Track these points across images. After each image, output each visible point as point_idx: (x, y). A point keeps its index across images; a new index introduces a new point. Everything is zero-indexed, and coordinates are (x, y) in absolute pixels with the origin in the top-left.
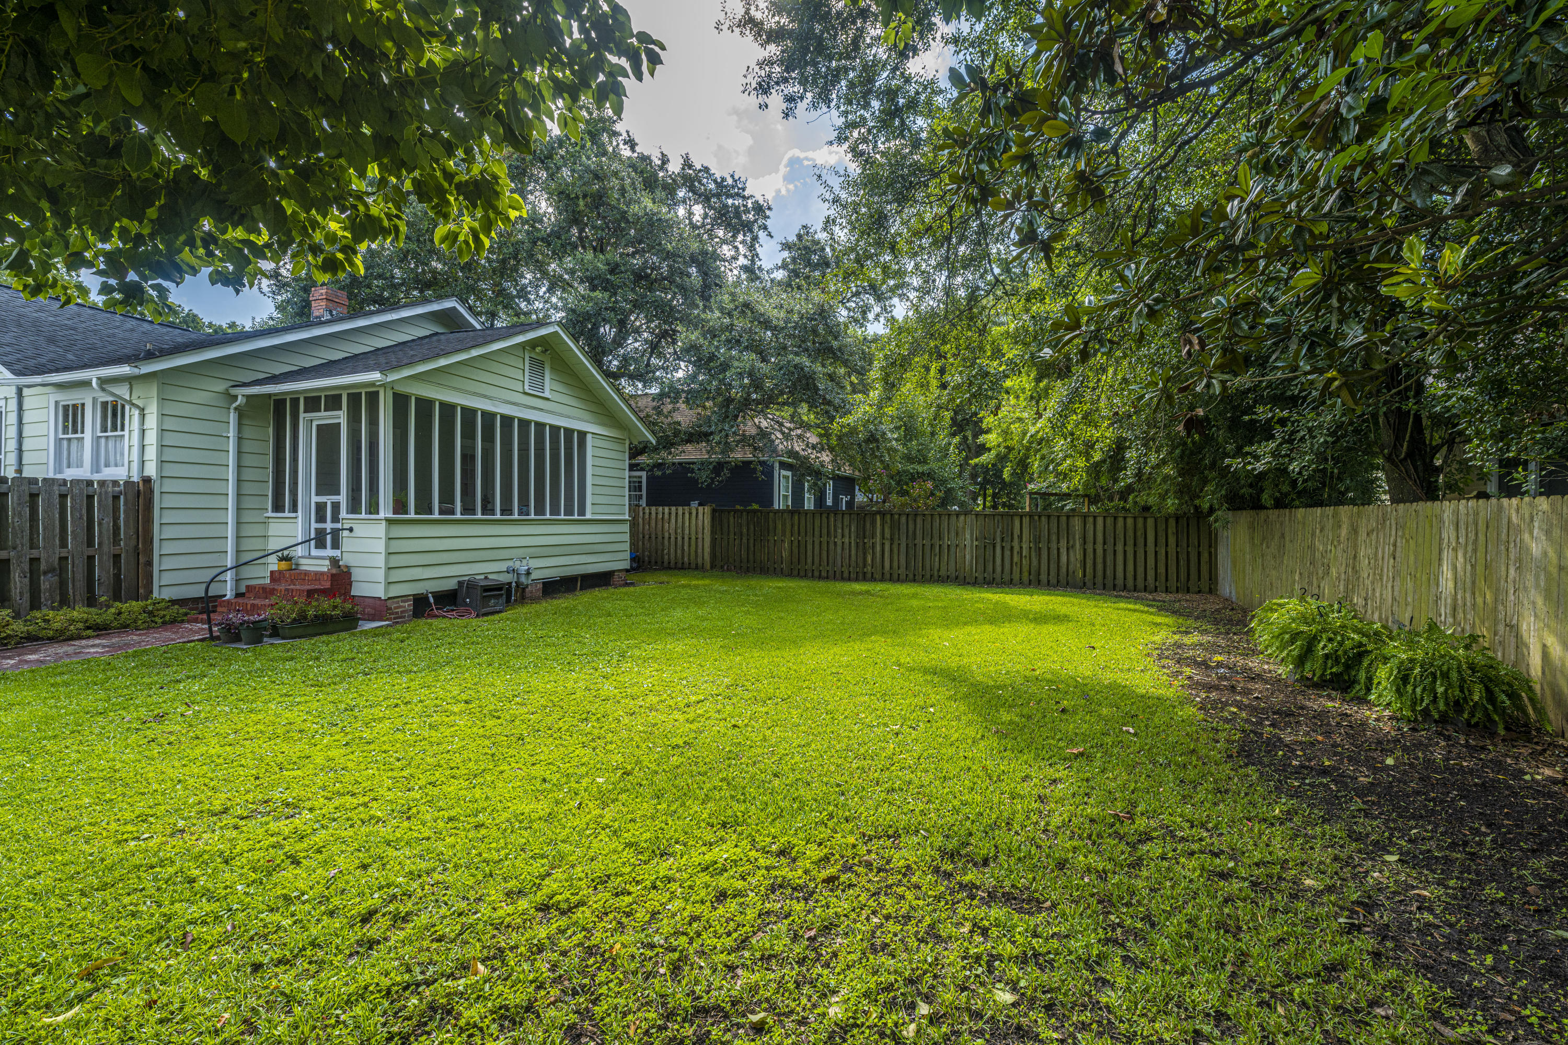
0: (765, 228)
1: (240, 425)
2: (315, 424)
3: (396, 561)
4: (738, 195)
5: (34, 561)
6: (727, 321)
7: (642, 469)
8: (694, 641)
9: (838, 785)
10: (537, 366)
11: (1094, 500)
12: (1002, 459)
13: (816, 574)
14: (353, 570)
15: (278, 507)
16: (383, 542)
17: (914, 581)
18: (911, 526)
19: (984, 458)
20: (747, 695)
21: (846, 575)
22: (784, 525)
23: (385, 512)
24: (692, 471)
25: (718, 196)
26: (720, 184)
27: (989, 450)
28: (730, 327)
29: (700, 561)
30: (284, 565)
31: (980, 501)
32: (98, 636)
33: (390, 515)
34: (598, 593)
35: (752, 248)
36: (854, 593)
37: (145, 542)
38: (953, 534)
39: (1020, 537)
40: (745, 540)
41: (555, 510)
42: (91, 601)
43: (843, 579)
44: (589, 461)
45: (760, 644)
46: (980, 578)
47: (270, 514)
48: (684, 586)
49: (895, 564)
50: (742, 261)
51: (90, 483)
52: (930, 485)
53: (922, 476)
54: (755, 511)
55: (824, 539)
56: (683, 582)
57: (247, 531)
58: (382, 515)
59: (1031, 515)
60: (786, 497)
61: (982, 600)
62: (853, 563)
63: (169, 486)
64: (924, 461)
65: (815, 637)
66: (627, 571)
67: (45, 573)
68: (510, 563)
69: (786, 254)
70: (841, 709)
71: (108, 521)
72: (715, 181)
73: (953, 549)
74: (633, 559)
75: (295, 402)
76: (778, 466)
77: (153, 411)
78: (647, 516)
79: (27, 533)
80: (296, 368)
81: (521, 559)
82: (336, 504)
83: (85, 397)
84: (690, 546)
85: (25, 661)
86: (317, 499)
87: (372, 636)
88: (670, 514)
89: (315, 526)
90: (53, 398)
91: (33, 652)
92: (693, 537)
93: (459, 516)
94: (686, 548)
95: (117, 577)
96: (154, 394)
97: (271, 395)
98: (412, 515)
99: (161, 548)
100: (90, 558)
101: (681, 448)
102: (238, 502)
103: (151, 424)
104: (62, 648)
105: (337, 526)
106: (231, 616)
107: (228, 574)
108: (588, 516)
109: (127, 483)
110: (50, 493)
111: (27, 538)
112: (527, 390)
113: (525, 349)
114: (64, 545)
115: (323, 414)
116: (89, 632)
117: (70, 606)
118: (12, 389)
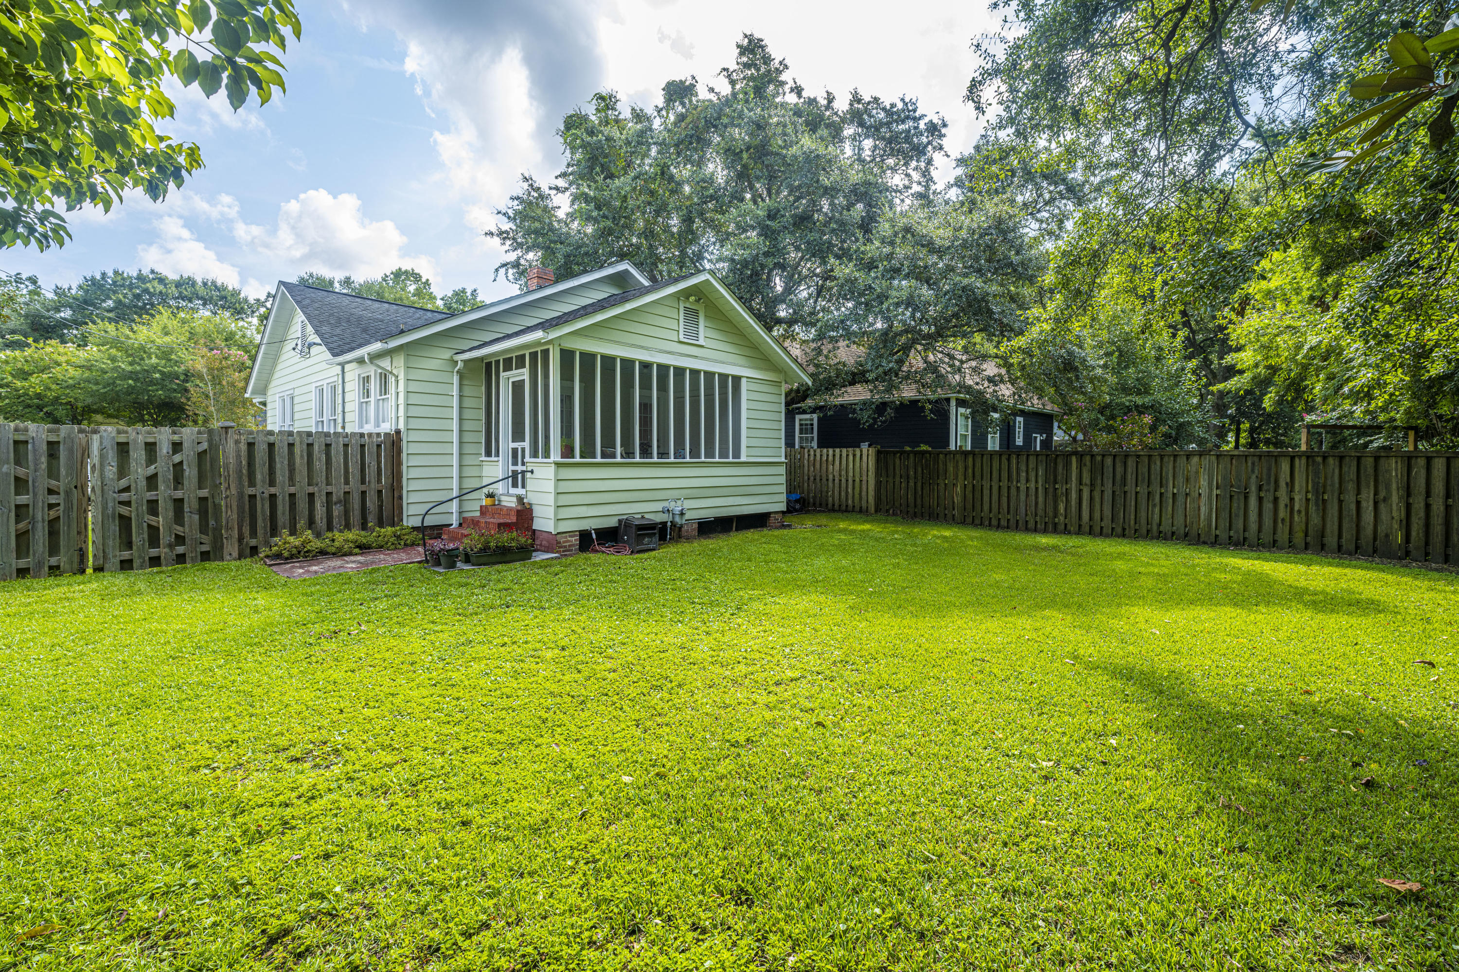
0: (941, 148)
1: (461, 385)
2: (511, 380)
3: (564, 500)
4: (908, 117)
5: (329, 494)
6: (887, 250)
8: (822, 598)
9: (927, 860)
10: (692, 315)
11: (1421, 434)
12: (1263, 384)
13: (994, 522)
14: (534, 507)
15: (488, 454)
16: (552, 483)
17: (1124, 536)
18: (1119, 469)
19: (1233, 384)
20: (854, 678)
21: (1031, 525)
22: (956, 467)
23: (555, 455)
24: (854, 411)
25: (888, 124)
26: (889, 112)
27: (1241, 372)
28: (890, 257)
29: (864, 505)
30: (489, 501)
31: (1231, 437)
32: (361, 554)
33: (559, 459)
34: (751, 534)
35: (926, 173)
36: (1037, 548)
37: (397, 480)
38: (1180, 480)
39: (1291, 485)
40: (912, 484)
41: (710, 454)
42: (364, 527)
43: (1027, 530)
44: (744, 405)
45: (897, 608)
46: (1223, 536)
47: (484, 458)
48: (840, 531)
49: (1097, 515)
50: (916, 188)
51: (362, 435)
52: (1147, 419)
53: (1141, 410)
54: (924, 453)
55: (1004, 483)
56: (842, 525)
57: (467, 472)
58: (552, 459)
59: (1309, 456)
60: (965, 437)
61: (1224, 569)
62: (1040, 512)
63: (413, 436)
64: (1147, 392)
65: (970, 604)
66: (783, 512)
67: (335, 504)
68: (666, 504)
69: (960, 171)
70: (970, 719)
71: (374, 464)
72: (884, 109)
73: (1180, 499)
74: (790, 501)
75: (498, 362)
76: (953, 403)
77: (401, 377)
78: (812, 458)
79: (324, 474)
80: (501, 335)
81: (676, 500)
82: (523, 450)
83: (371, 370)
84: (854, 488)
85: (308, 571)
86: (512, 445)
87: (541, 567)
88: (834, 455)
89: (511, 468)
90: (357, 372)
91: (319, 564)
92: (857, 480)
93: (619, 459)
94: (850, 490)
95: (380, 507)
96: (402, 364)
97: (481, 359)
98: (578, 459)
99: (407, 486)
100: (364, 493)
101: (843, 389)
102: (460, 448)
103: (401, 388)
104: (336, 563)
105: (524, 468)
106: (438, 545)
107: (454, 506)
108: (743, 459)
109: (386, 434)
110: (337, 443)
111: (324, 477)
112: (682, 339)
113: (679, 299)
114: (347, 482)
115: (514, 372)
116: (357, 550)
117: (350, 530)
118: (340, 367)
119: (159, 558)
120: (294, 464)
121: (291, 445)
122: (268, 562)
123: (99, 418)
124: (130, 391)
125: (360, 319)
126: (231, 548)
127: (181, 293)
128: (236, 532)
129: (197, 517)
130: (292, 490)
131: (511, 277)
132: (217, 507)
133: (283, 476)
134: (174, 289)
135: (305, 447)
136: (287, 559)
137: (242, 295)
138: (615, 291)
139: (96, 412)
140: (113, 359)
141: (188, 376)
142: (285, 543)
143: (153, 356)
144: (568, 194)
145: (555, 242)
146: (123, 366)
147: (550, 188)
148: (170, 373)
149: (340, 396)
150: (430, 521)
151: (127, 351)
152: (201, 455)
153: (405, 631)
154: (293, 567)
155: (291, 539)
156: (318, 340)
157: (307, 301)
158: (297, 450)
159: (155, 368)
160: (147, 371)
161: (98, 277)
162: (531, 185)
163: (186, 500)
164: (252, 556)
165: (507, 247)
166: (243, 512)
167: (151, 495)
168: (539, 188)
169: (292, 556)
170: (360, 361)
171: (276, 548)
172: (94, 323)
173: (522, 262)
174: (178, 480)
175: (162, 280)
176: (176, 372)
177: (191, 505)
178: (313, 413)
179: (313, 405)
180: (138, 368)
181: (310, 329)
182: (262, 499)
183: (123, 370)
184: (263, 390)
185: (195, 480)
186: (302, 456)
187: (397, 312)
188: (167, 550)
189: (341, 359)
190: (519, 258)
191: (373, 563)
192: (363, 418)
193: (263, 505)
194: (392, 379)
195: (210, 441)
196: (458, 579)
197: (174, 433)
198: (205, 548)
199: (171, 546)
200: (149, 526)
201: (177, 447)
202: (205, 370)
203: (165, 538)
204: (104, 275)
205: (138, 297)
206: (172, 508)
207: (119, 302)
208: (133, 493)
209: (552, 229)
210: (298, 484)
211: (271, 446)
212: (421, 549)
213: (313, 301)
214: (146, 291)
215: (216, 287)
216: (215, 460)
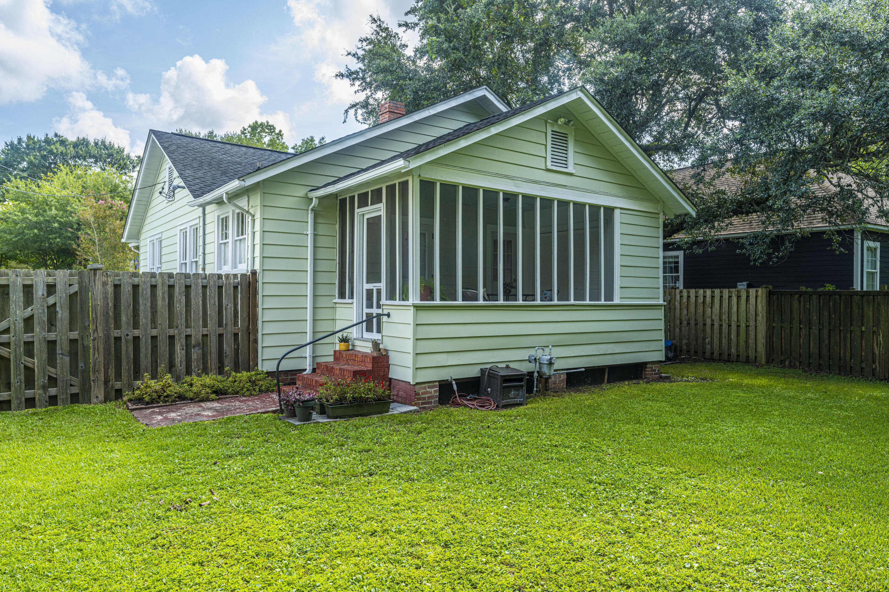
1: (315, 223)
2: (366, 217)
3: (424, 346)
5: (188, 337)
6: (792, 53)
7: (679, 248)
10: (560, 139)
14: (391, 354)
15: (342, 295)
16: (411, 328)
23: (414, 298)
24: (742, 246)
29: (751, 353)
30: (343, 346)
32: (217, 400)
33: (418, 302)
34: (627, 388)
37: (253, 323)
40: (815, 330)
41: (580, 295)
42: (221, 371)
44: (618, 240)
47: (338, 300)
48: (734, 386)
51: (220, 276)
54: (830, 294)
56: (733, 379)
57: (322, 314)
58: (410, 302)
60: (871, 275)
63: (269, 277)
66: (662, 362)
67: (194, 347)
68: (532, 352)
71: (231, 305)
74: (668, 348)
75: (352, 198)
76: (858, 236)
77: (258, 216)
78: (685, 300)
79: (184, 316)
80: (355, 170)
81: (543, 348)
82: (379, 292)
83: (229, 211)
84: (738, 334)
85: (166, 418)
86: (367, 286)
87: (401, 422)
88: (713, 297)
89: (366, 311)
90: (216, 213)
91: (178, 409)
92: (743, 325)
93: (481, 302)
94: (733, 337)
95: (237, 350)
96: (258, 203)
97: (334, 196)
98: (438, 302)
99: (263, 329)
100: (221, 336)
101: (727, 221)
102: (314, 290)
103: (257, 227)
104: (192, 409)
105: (380, 311)
106: (292, 393)
107: (308, 351)
108: (617, 301)
109: (242, 275)
110: (197, 285)
111: (184, 320)
112: (549, 167)
113: (546, 122)
114: (205, 325)
115: (370, 208)
116: (213, 396)
117: (207, 374)
118: (201, 209)
119: (34, 399)
120: (156, 306)
121: (154, 287)
122: (131, 406)
123: (13, 263)
124: (36, 239)
125: (220, 162)
126: (98, 391)
127: (77, 152)
128: (102, 375)
129: (67, 359)
130: (154, 332)
131: (360, 118)
132: (86, 349)
133: (146, 318)
134: (72, 149)
135: (166, 288)
136: (148, 403)
137: (125, 153)
138: (471, 120)
139: (10, 258)
140: (23, 211)
141: (80, 225)
142: (146, 387)
143: (53, 208)
144: (417, 29)
145: (404, 79)
146: (30, 217)
147: (400, 25)
148: (66, 222)
149: (201, 238)
150: (285, 366)
151: (33, 205)
152: (72, 297)
153: (259, 504)
154: (153, 413)
155: (152, 383)
156: (183, 184)
157: (173, 147)
158: (159, 292)
159: (54, 218)
160: (48, 221)
161: (16, 142)
162: (380, 26)
163: (58, 342)
164: (116, 399)
165: (356, 88)
166: (109, 354)
167: (27, 337)
168: (387, 29)
169: (152, 401)
170: (219, 202)
171: (137, 392)
172: (9, 180)
173: (371, 101)
174: (51, 323)
175: (63, 142)
176: (71, 222)
177: (63, 347)
178: (177, 256)
179: (177, 247)
180: (42, 219)
181: (176, 174)
182: (127, 341)
183: (30, 220)
184: (136, 235)
185: (66, 322)
186: (163, 298)
187: (254, 155)
188: (41, 391)
189: (201, 200)
190: (368, 98)
191: (229, 410)
192: (221, 260)
193: (127, 348)
194: (249, 219)
195: (80, 283)
196: (314, 435)
197: (49, 275)
198: (75, 390)
199: (44, 388)
200: (26, 367)
201: (51, 289)
202: (92, 219)
203: (40, 380)
204: (20, 140)
205: (44, 157)
206: (46, 350)
207: (30, 163)
208: (12, 334)
209: (401, 66)
210: (159, 327)
211: (136, 287)
212: (275, 396)
213: (178, 147)
214: (51, 152)
215: (105, 146)
216: (84, 303)
